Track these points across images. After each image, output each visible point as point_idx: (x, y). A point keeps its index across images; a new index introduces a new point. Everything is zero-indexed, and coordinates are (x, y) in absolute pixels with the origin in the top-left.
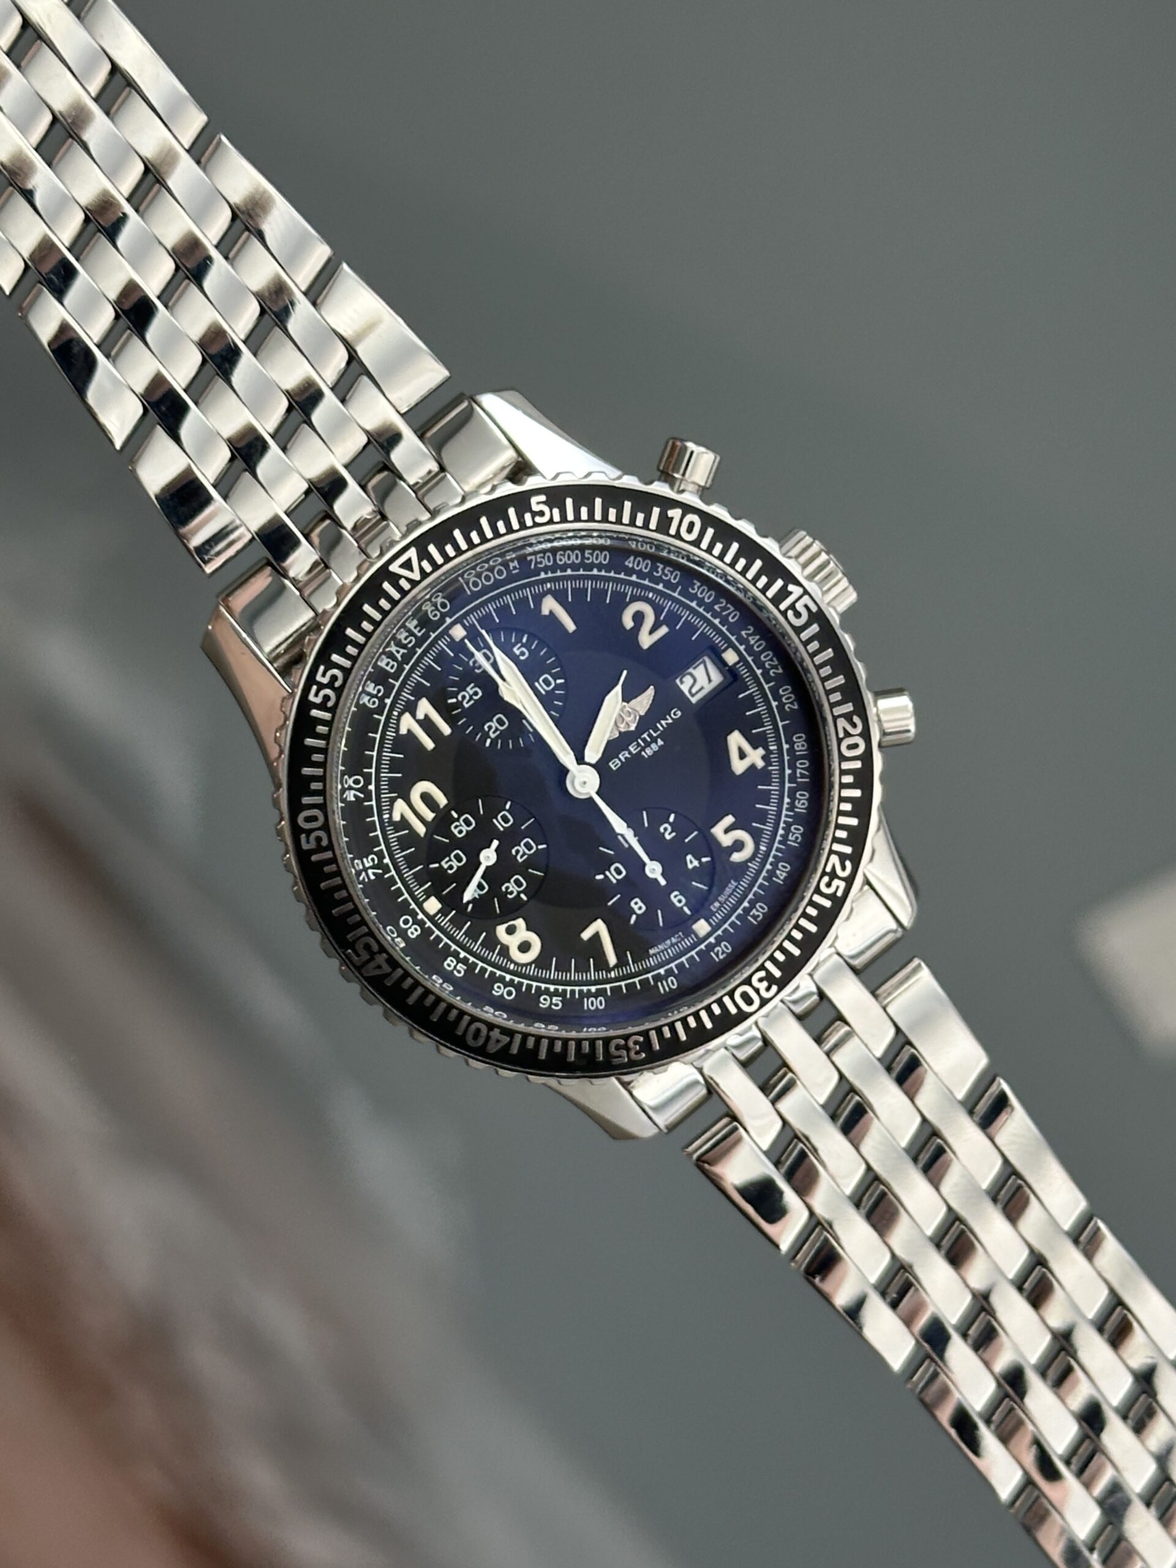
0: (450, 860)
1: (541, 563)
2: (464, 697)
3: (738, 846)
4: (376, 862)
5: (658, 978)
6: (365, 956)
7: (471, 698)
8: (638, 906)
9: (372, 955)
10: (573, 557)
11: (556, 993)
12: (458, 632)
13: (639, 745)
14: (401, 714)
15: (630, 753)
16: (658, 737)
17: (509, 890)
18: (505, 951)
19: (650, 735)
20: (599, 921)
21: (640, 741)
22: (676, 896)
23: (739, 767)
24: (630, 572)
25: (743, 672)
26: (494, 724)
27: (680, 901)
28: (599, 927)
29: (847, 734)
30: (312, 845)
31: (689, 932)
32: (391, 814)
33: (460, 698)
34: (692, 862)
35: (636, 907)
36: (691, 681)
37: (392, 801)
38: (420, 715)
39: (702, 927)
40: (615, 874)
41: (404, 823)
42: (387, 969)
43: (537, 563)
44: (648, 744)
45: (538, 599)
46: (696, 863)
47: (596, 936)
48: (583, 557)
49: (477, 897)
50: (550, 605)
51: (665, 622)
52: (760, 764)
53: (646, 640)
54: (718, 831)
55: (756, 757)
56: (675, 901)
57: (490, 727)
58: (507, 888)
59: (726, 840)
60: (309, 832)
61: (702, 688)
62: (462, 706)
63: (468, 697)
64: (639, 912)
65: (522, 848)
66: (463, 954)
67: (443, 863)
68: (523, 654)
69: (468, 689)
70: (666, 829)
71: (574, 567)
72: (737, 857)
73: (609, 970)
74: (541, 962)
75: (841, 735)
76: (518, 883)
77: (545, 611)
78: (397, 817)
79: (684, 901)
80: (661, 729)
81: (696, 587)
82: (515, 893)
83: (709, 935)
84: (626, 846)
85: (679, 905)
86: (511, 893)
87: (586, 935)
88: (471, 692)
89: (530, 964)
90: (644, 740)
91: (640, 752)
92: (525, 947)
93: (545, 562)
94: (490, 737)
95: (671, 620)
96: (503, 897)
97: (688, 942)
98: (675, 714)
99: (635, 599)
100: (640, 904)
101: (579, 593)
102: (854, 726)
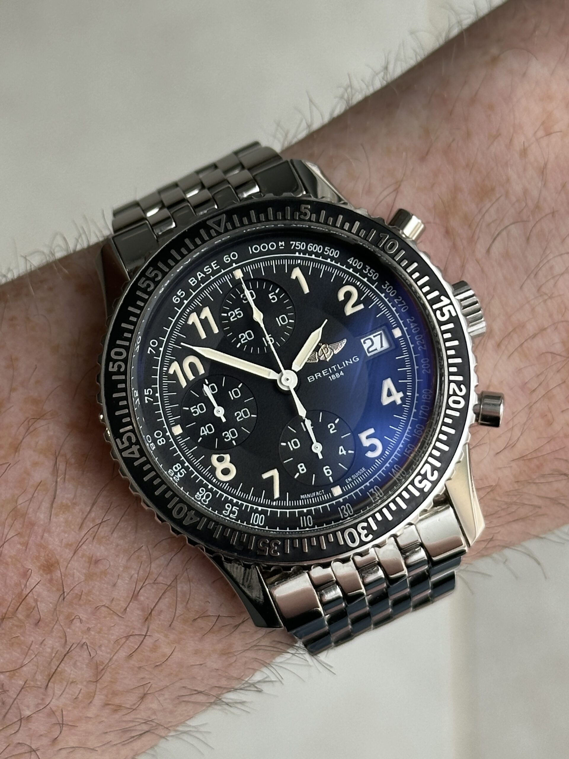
0: (196, 408)
1: (298, 247)
2: (232, 314)
3: (373, 448)
4: (151, 393)
5: (301, 514)
6: (127, 444)
7: (236, 316)
8: (302, 468)
9: (131, 444)
10: (318, 249)
11: (236, 504)
12: (239, 274)
13: (328, 371)
14: (191, 312)
15: (322, 374)
16: (341, 370)
17: (226, 436)
18: (213, 470)
19: (337, 367)
20: (276, 470)
21: (330, 369)
22: (326, 469)
23: (386, 401)
24: (349, 266)
25: (402, 343)
26: (245, 335)
27: (328, 473)
28: (275, 473)
29: (455, 394)
30: (115, 369)
31: (328, 491)
32: (168, 368)
33: (229, 315)
34: (342, 452)
35: (300, 469)
36: (371, 344)
37: (172, 361)
38: (203, 317)
39: (337, 491)
40: (293, 445)
41: (174, 376)
42: (137, 455)
43: (295, 246)
44: (334, 373)
45: (291, 268)
46: (344, 452)
47: (272, 478)
48: (324, 250)
49: (206, 434)
50: (297, 273)
51: (363, 302)
52: (399, 402)
53: (349, 310)
54: (363, 436)
55: (397, 397)
56: (325, 471)
57: (242, 337)
58: (226, 434)
59: (366, 443)
60: (115, 361)
61: (376, 349)
62: (230, 320)
63: (234, 315)
64: (302, 472)
65: (241, 413)
66: (187, 464)
67: (191, 409)
68: (274, 299)
69: (236, 311)
70: (331, 427)
71: (317, 255)
72: (370, 455)
73: (273, 500)
74: (233, 484)
75: (451, 392)
76: (233, 434)
77: (293, 277)
78: (171, 372)
79: (331, 473)
80: (345, 365)
81: (386, 285)
82: (230, 439)
83: (340, 496)
84: (305, 430)
85: (327, 475)
86: (228, 438)
87: (265, 476)
88: (237, 313)
89: (226, 482)
90: (332, 369)
91: (328, 376)
92: (226, 472)
93: (301, 247)
94: (241, 342)
95: (367, 301)
96: (221, 439)
97: (326, 497)
98: (355, 359)
99: (348, 283)
100: (304, 467)
101: (316, 271)
102: (461, 390)
